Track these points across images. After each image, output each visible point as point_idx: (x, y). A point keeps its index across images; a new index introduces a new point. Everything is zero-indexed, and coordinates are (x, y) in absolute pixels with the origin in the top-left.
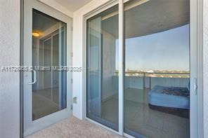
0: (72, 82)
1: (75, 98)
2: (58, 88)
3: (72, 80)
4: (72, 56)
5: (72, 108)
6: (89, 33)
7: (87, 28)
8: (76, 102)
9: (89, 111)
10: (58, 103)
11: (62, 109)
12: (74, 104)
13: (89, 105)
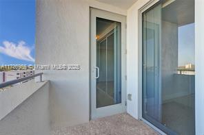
0: (126, 79)
1: (130, 95)
2: (113, 82)
3: (126, 77)
4: (126, 53)
5: (126, 105)
6: (145, 27)
7: (143, 21)
8: (130, 99)
9: (145, 112)
10: (113, 96)
11: (117, 103)
12: (128, 101)
13: (145, 105)
